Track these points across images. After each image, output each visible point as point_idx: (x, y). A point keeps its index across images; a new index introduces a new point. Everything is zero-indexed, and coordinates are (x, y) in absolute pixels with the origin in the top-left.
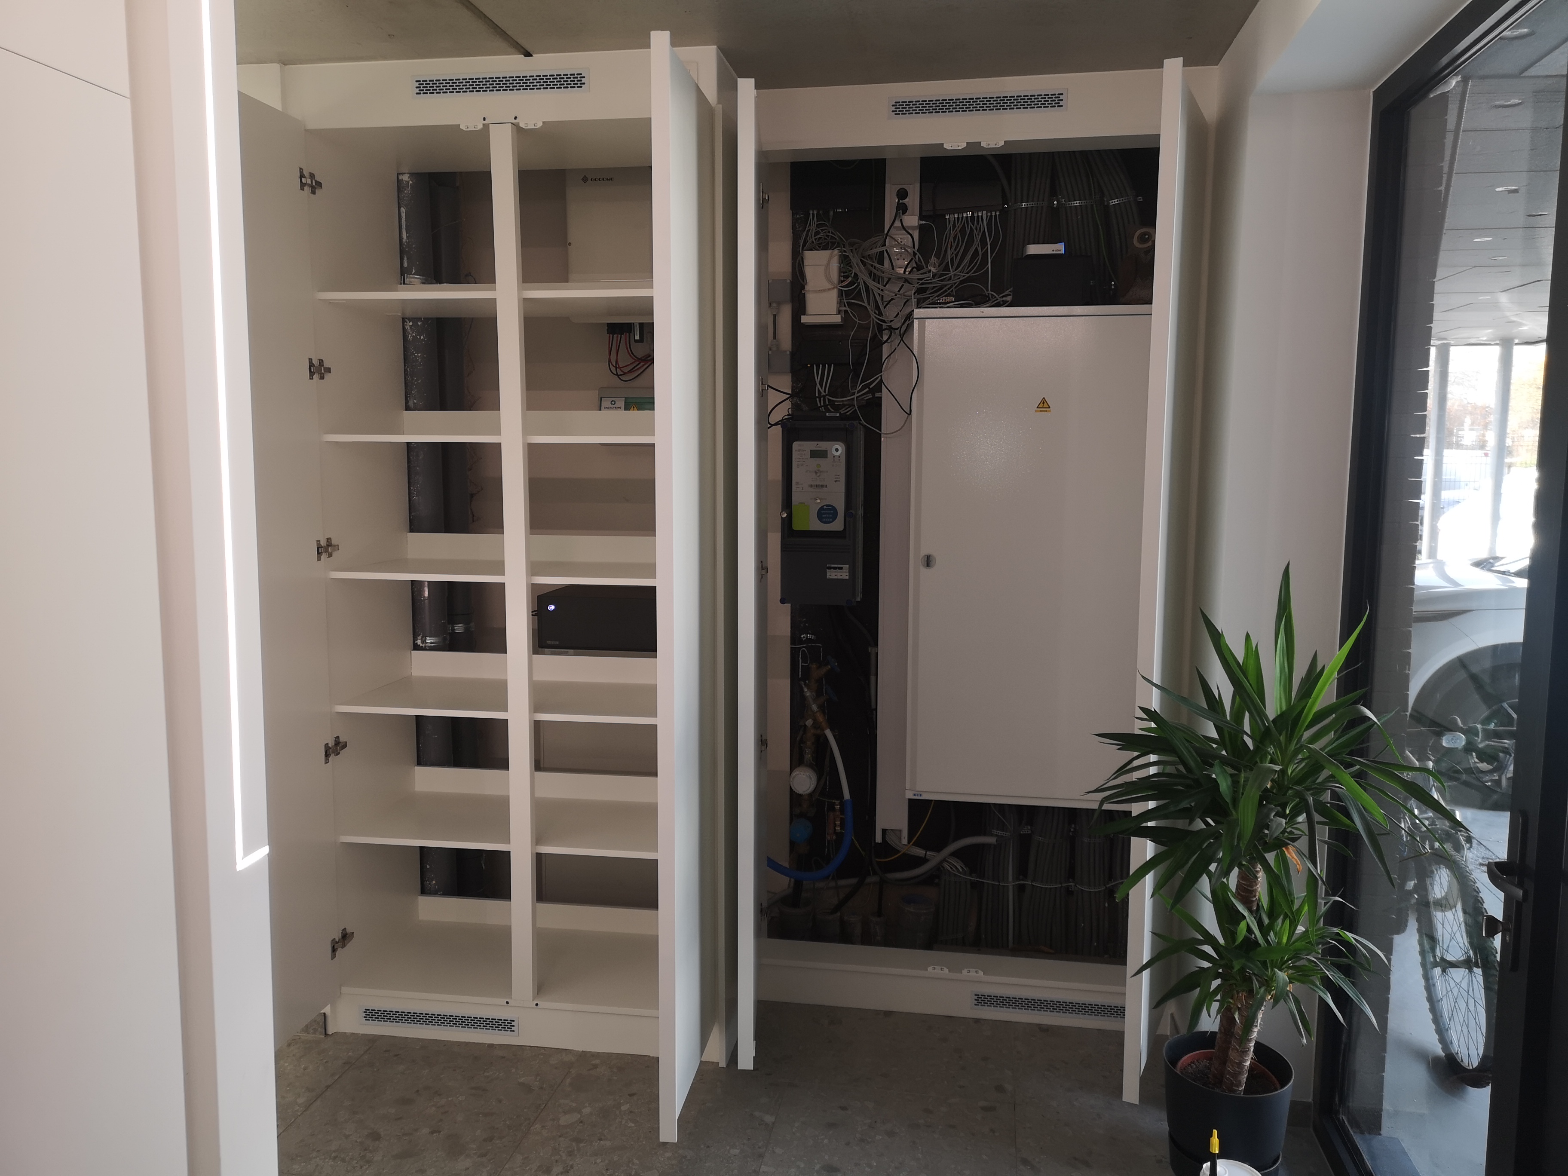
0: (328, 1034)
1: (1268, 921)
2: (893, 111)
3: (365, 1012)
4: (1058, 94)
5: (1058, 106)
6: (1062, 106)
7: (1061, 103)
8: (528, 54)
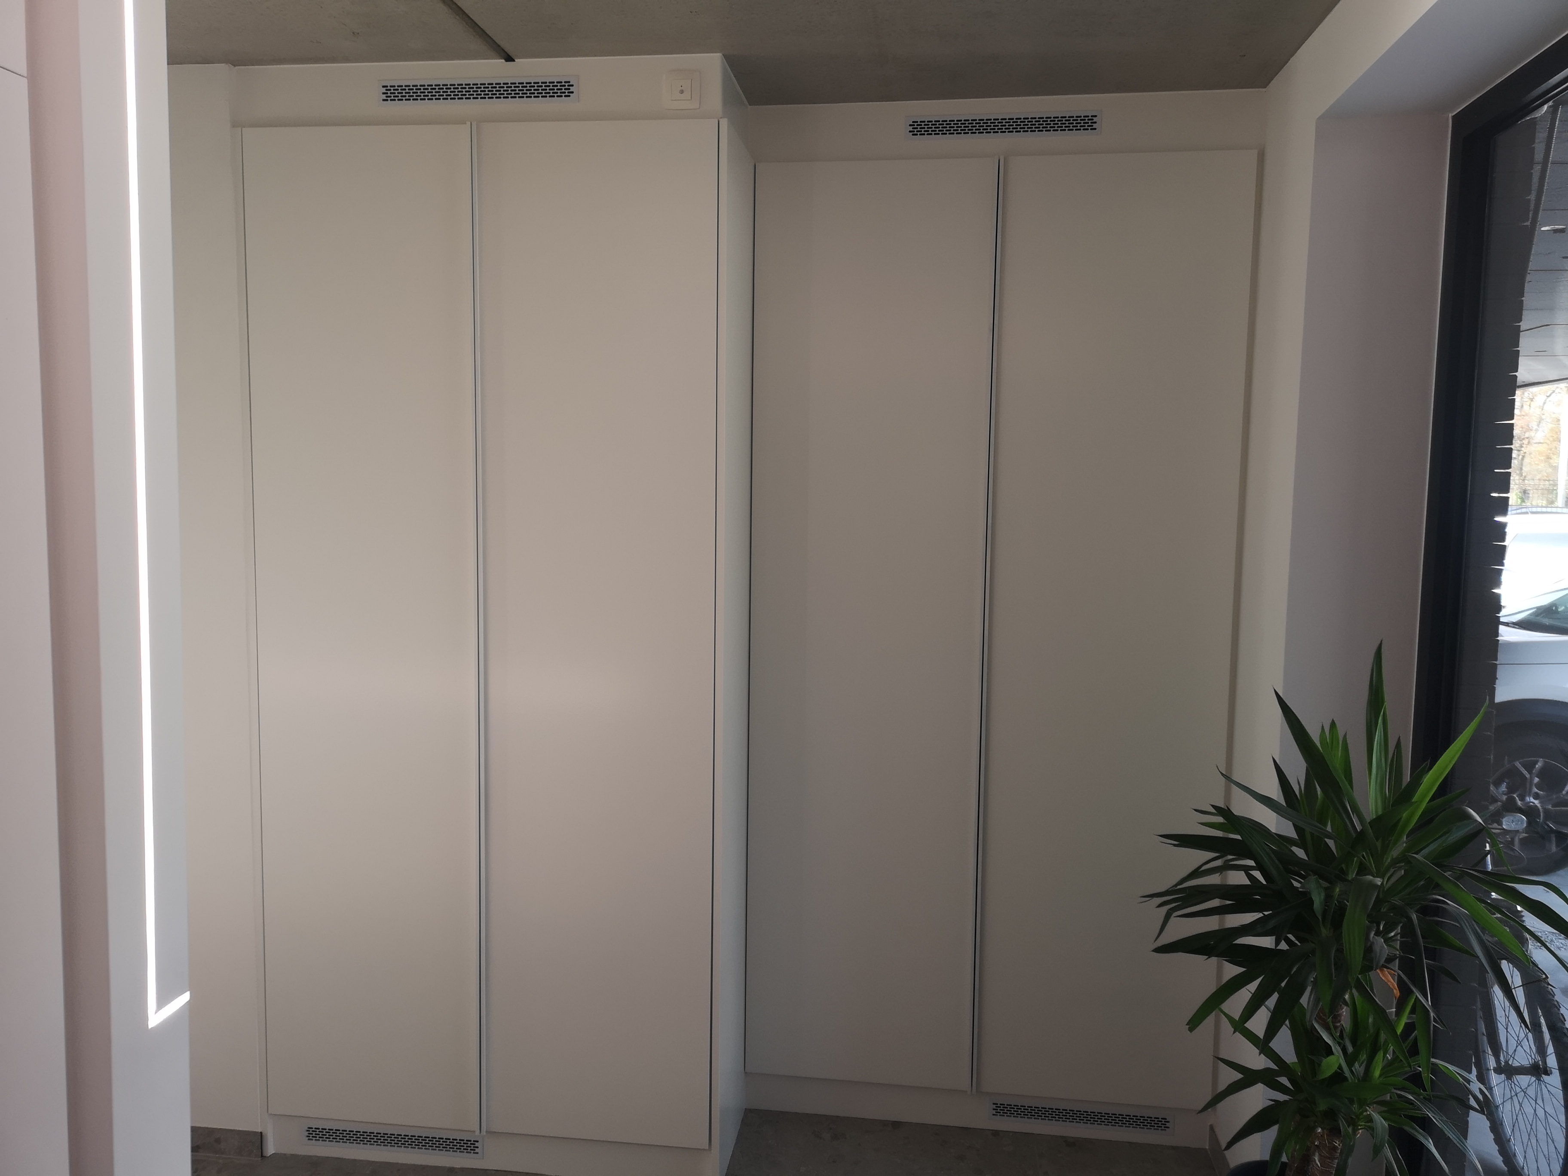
0: (265, 1157)
1: (1352, 1049)
2: (910, 132)
3: (307, 1131)
4: (1092, 116)
5: (1091, 129)
6: (1095, 129)
7: (1095, 126)
8: (509, 59)
